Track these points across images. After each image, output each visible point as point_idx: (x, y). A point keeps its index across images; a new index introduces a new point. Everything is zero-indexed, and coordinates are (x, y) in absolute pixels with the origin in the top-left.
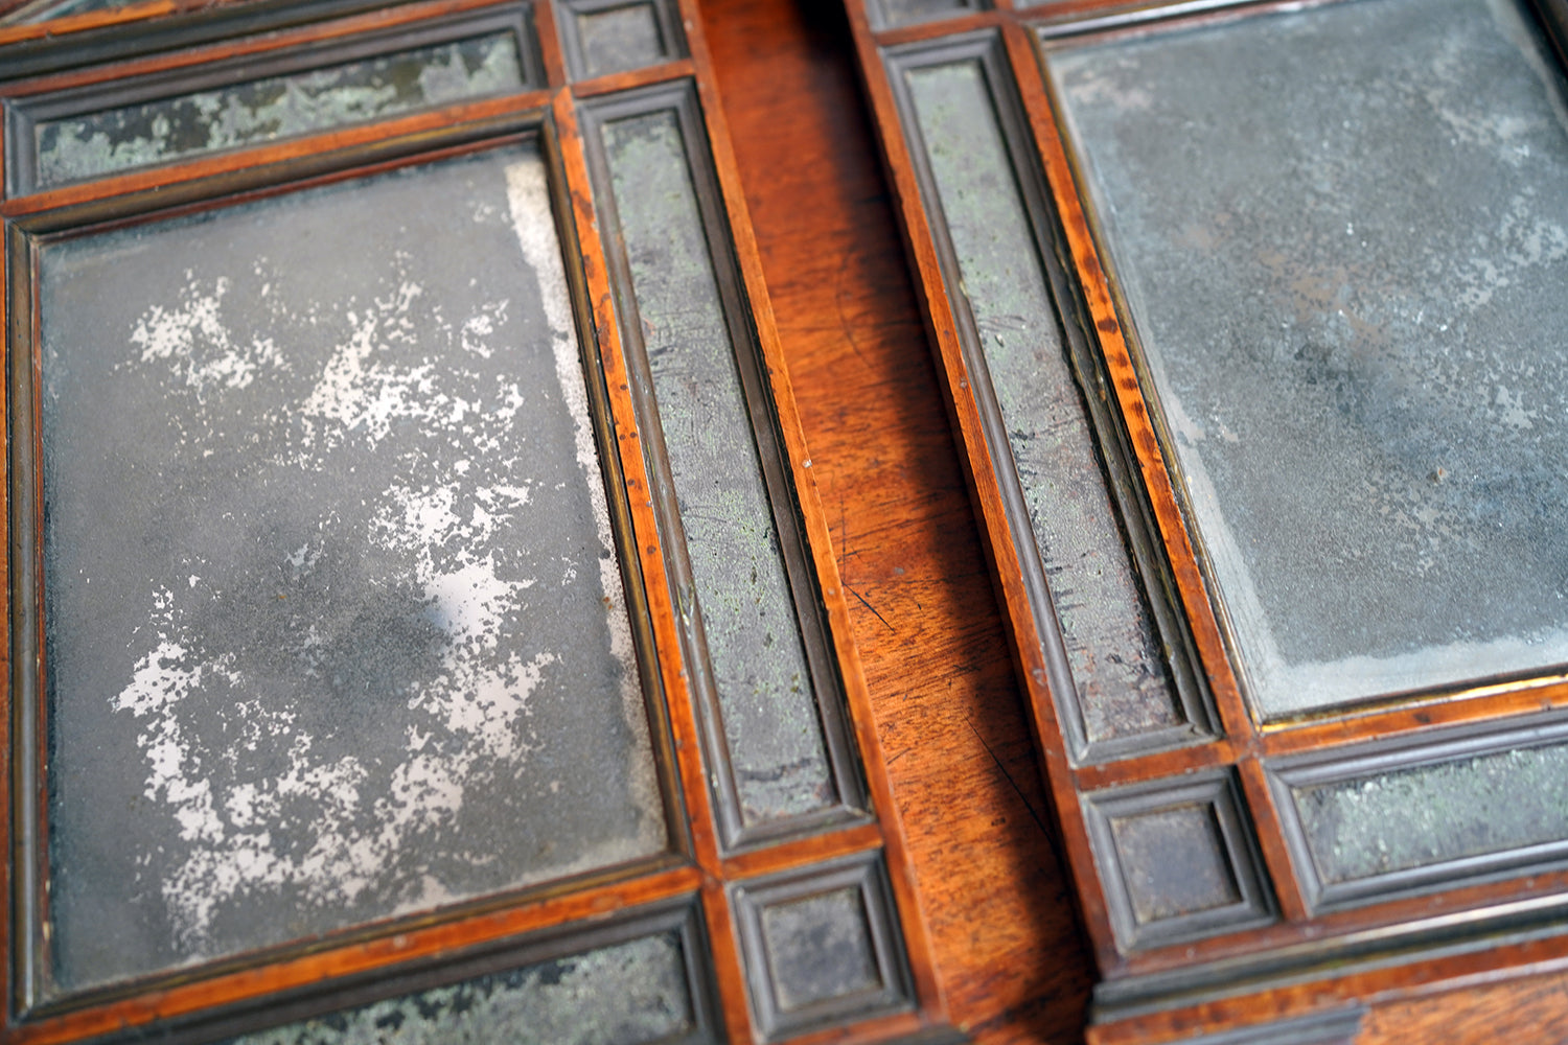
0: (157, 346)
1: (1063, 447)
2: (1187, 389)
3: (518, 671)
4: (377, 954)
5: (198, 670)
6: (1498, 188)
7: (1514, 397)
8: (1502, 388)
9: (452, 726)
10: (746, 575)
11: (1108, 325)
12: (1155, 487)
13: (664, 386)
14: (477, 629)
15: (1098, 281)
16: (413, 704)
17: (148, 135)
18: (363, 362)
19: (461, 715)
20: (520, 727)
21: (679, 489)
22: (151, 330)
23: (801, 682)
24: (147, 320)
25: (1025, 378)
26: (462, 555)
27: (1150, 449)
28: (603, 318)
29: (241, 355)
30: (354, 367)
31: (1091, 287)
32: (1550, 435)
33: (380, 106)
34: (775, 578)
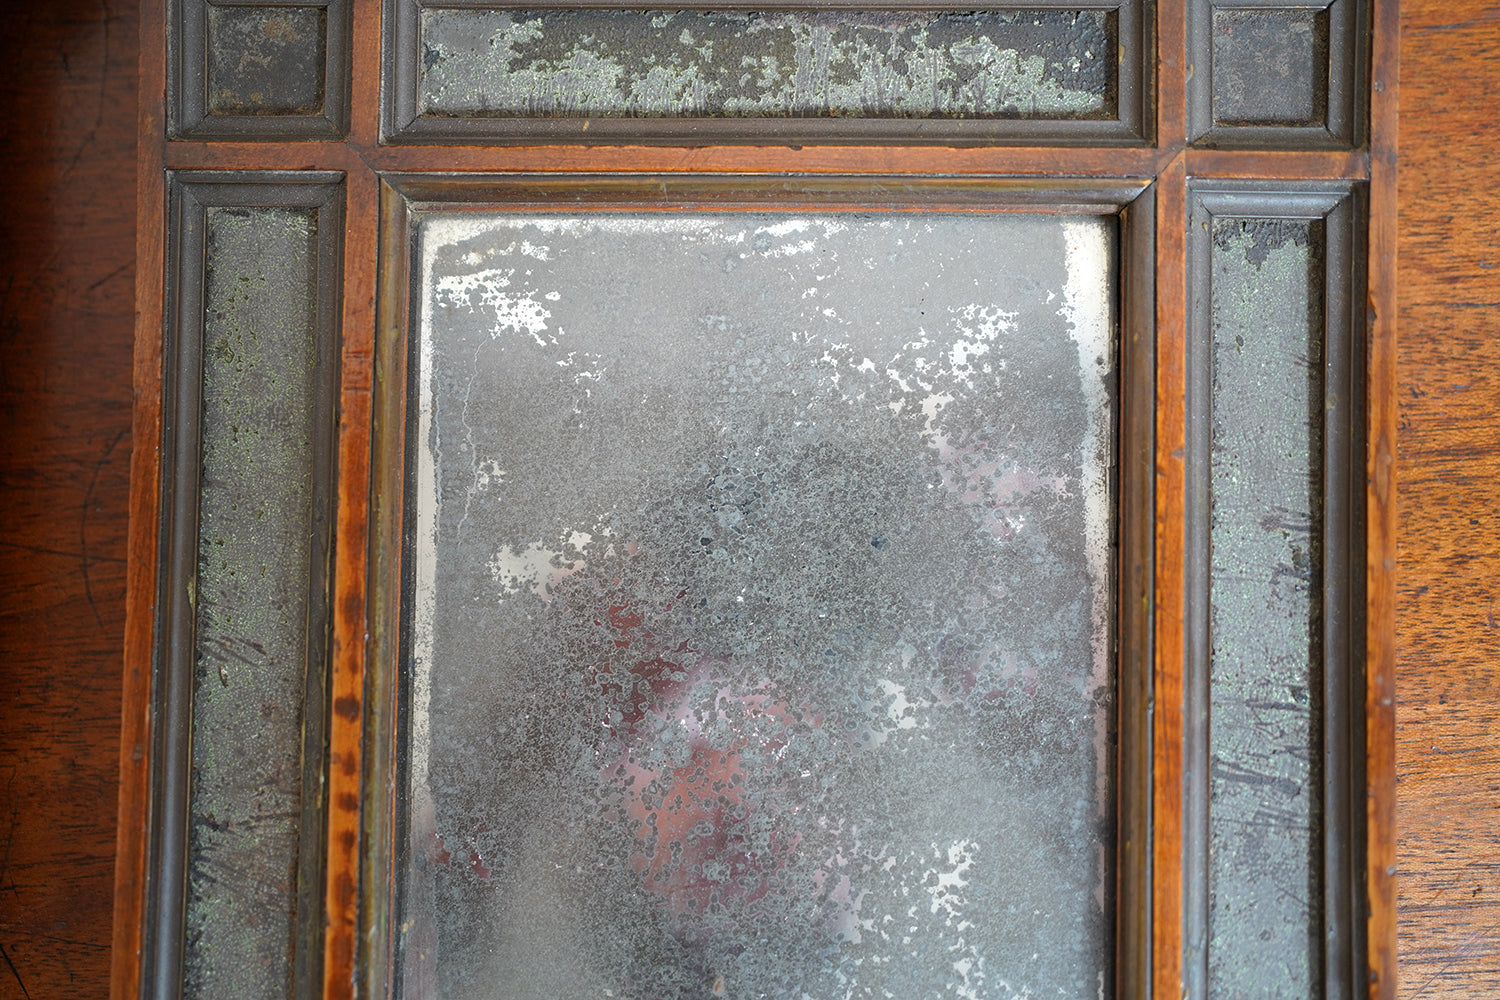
1: (257, 850)
2: (450, 790)
6: (959, 575)
7: (854, 896)
8: (844, 879)
11: (348, 707)
12: (334, 957)
15: (354, 636)
25: (240, 738)
27: (343, 902)
31: (343, 646)
32: (876, 959)
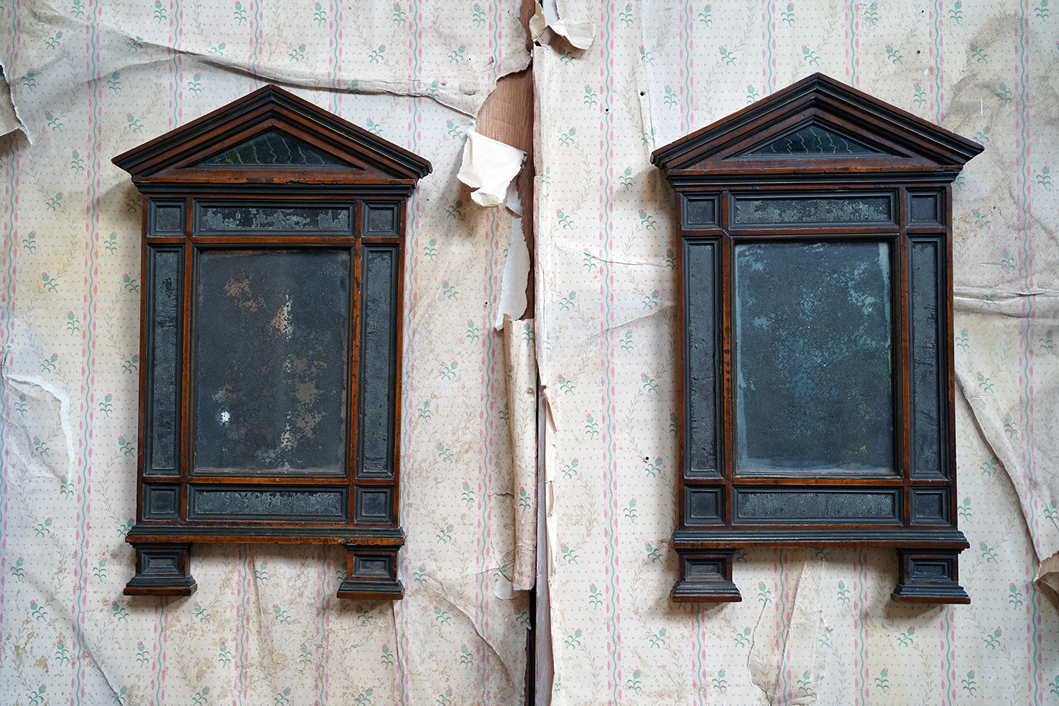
0: (231, 292)
3: (316, 415)
4: (272, 481)
5: (235, 394)
9: (297, 426)
10: (379, 405)
13: (370, 344)
14: (308, 401)
16: (288, 417)
17: (235, 219)
18: (288, 312)
19: (300, 424)
20: (314, 430)
21: (367, 376)
22: (230, 286)
23: (386, 438)
24: (229, 282)
26: (307, 379)
28: (356, 322)
29: (255, 301)
30: (286, 313)
33: (305, 225)
34: (386, 408)
